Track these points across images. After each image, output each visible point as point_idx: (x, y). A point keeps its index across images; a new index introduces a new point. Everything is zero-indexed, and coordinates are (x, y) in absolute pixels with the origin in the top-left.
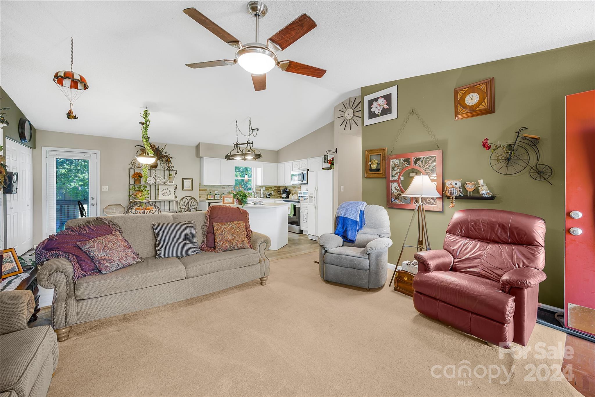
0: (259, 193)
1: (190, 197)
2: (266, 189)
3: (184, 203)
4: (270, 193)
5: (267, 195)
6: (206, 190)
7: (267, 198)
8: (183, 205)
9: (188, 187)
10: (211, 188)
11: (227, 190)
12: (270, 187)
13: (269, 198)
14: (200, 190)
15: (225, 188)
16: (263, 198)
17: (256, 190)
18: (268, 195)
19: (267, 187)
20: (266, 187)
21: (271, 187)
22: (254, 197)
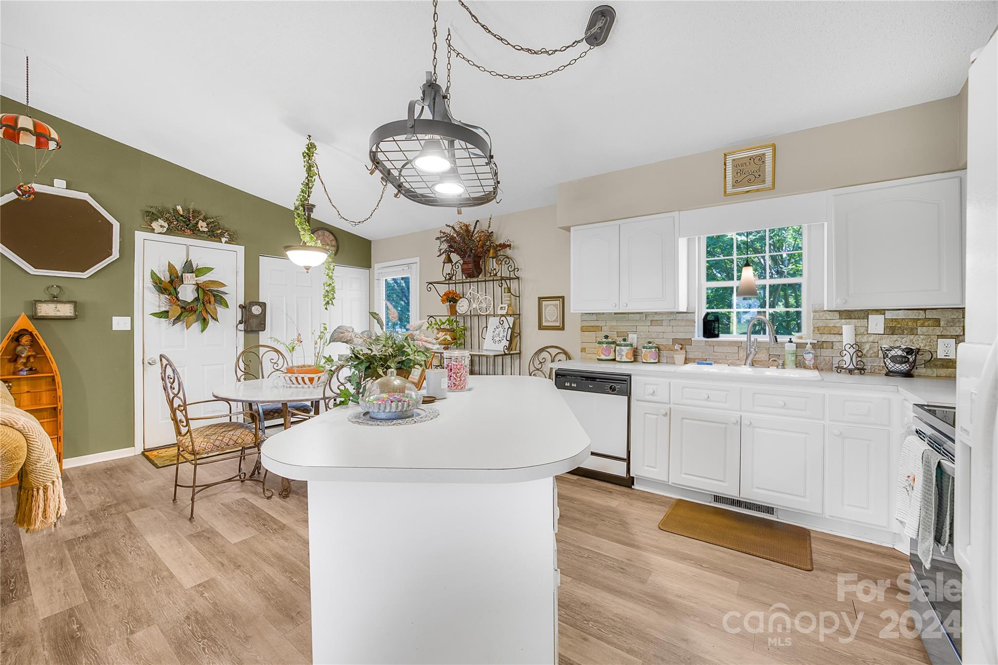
0: (837, 346)
1: (556, 347)
2: (892, 329)
3: (541, 363)
4: (909, 351)
5: (888, 361)
6: (599, 328)
7: (889, 373)
8: (538, 369)
9: (554, 321)
10: (615, 324)
11: (669, 329)
12: (922, 315)
13: (908, 375)
14: (584, 329)
15: (664, 323)
16: (862, 370)
17: (818, 329)
18: (894, 359)
19: (901, 315)
20: (889, 315)
21: (929, 315)
22: (800, 364)
